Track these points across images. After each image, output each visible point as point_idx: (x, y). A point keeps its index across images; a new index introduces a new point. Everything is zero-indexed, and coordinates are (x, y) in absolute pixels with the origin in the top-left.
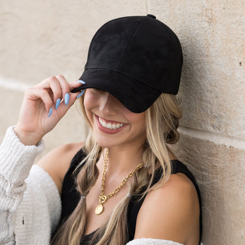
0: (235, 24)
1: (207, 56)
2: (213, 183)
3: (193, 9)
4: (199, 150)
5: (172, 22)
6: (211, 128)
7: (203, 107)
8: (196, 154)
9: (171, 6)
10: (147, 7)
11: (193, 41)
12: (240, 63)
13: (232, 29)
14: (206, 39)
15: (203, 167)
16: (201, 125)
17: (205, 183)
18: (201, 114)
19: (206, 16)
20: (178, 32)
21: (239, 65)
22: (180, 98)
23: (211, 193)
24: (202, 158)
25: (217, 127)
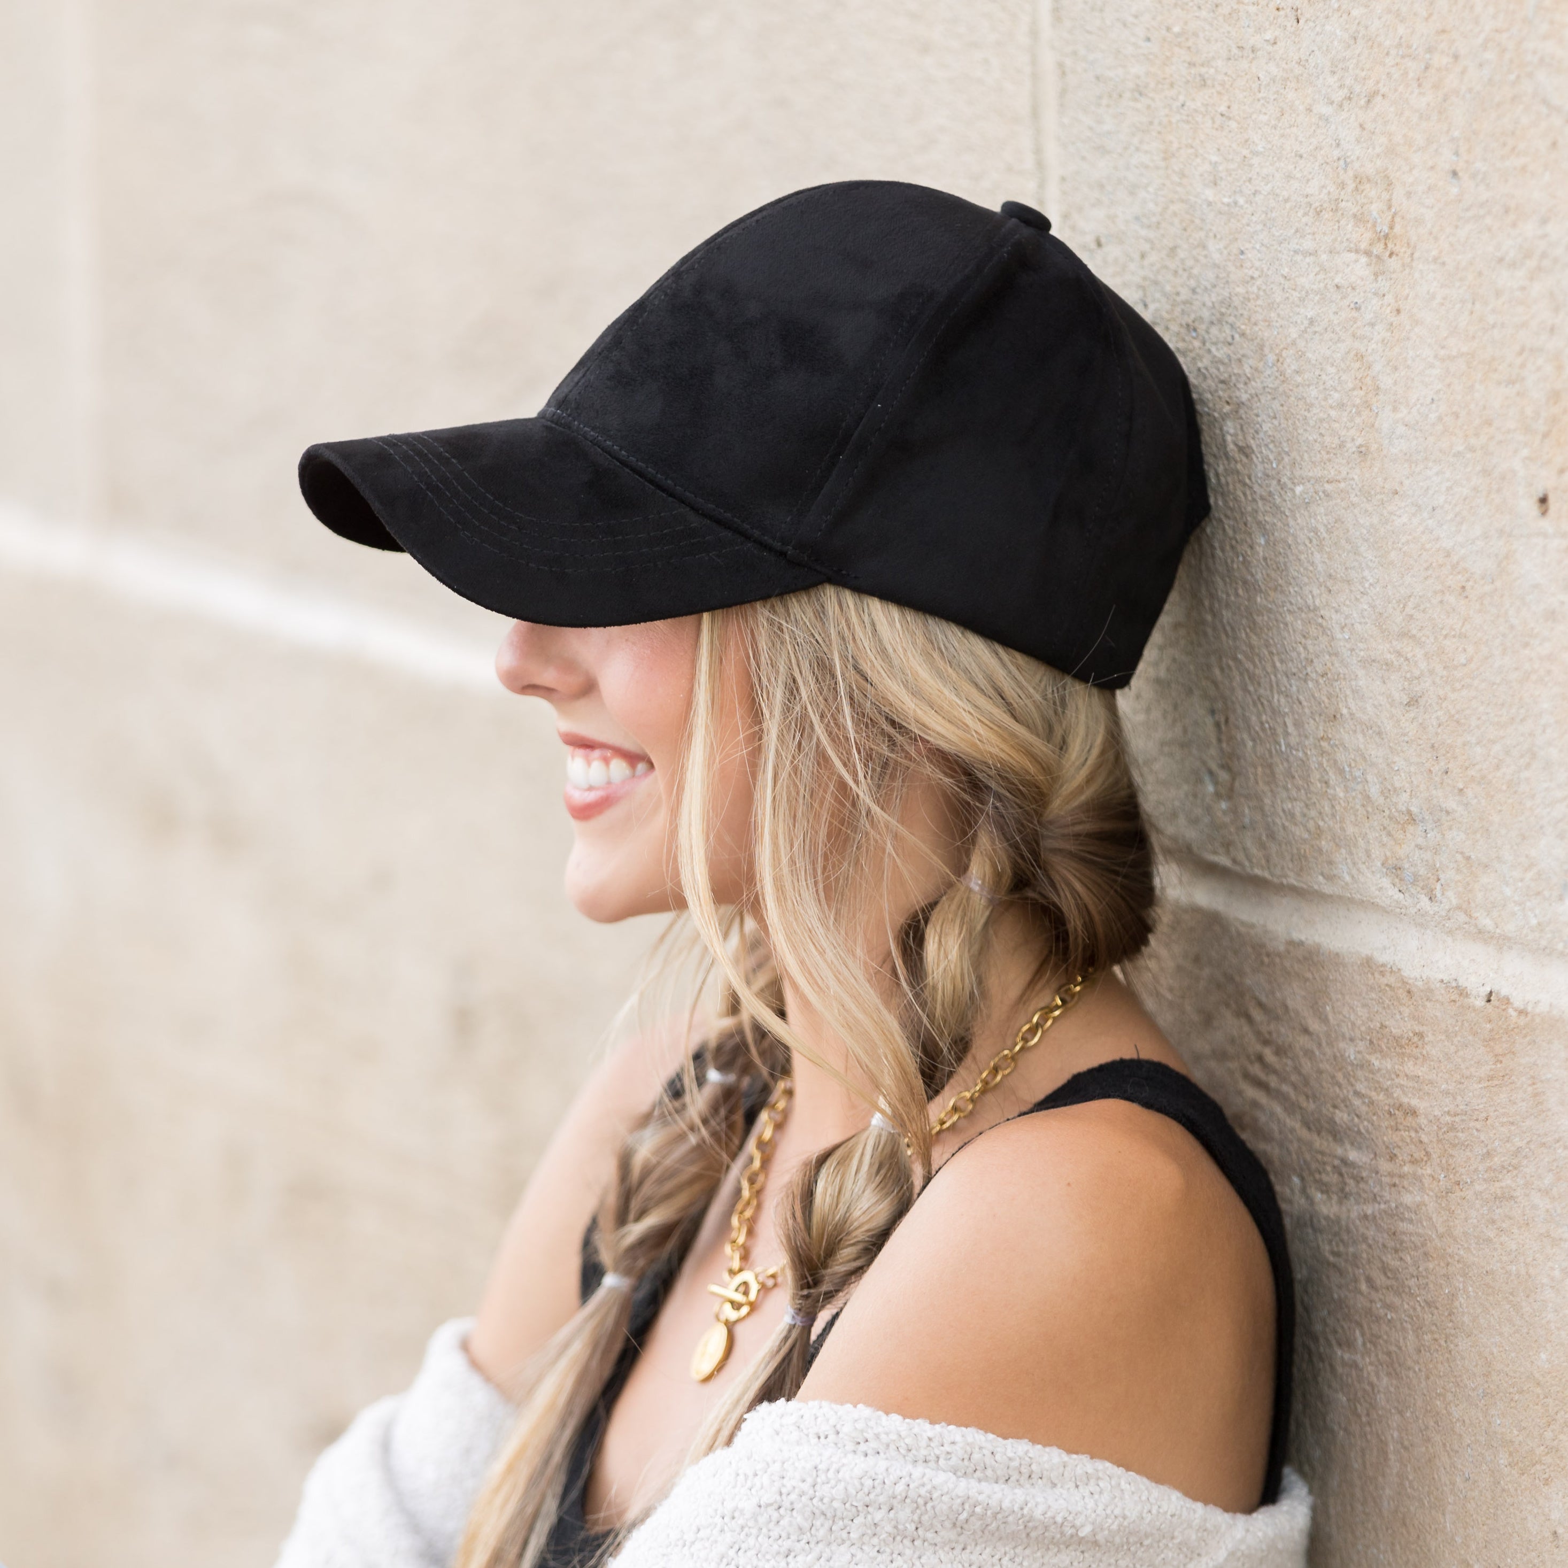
0: (1513, 265)
1: (1363, 452)
2: (1396, 1214)
3: (1289, 177)
4: (1324, 1020)
5: (1173, 250)
6: (1386, 882)
7: (1341, 756)
8: (1303, 1041)
9: (1168, 156)
10: (1040, 165)
11: (1290, 365)
12: (1543, 500)
13: (1498, 294)
14: (1360, 357)
15: (1341, 1117)
16: (1330, 863)
17: (1353, 1210)
18: (1333, 799)
19: (1359, 219)
20: (1206, 314)
21: (1533, 508)
22: (1219, 705)
23: (1385, 1269)
24: (1339, 1060)
25: (1416, 878)
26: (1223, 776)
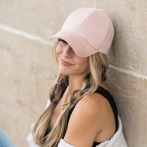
1: (130, 28)
2: (133, 98)
3: (122, 2)
4: (125, 79)
6: (132, 68)
7: (127, 55)
8: (123, 81)
11: (122, 19)
13: (146, 14)
14: (130, 19)
15: (127, 88)
16: (126, 65)
17: (128, 97)
18: (126, 59)
19: (130, 6)
20: (112, 14)
22: (113, 49)
23: (132, 103)
24: (127, 83)
25: (136, 68)
26: (114, 56)
